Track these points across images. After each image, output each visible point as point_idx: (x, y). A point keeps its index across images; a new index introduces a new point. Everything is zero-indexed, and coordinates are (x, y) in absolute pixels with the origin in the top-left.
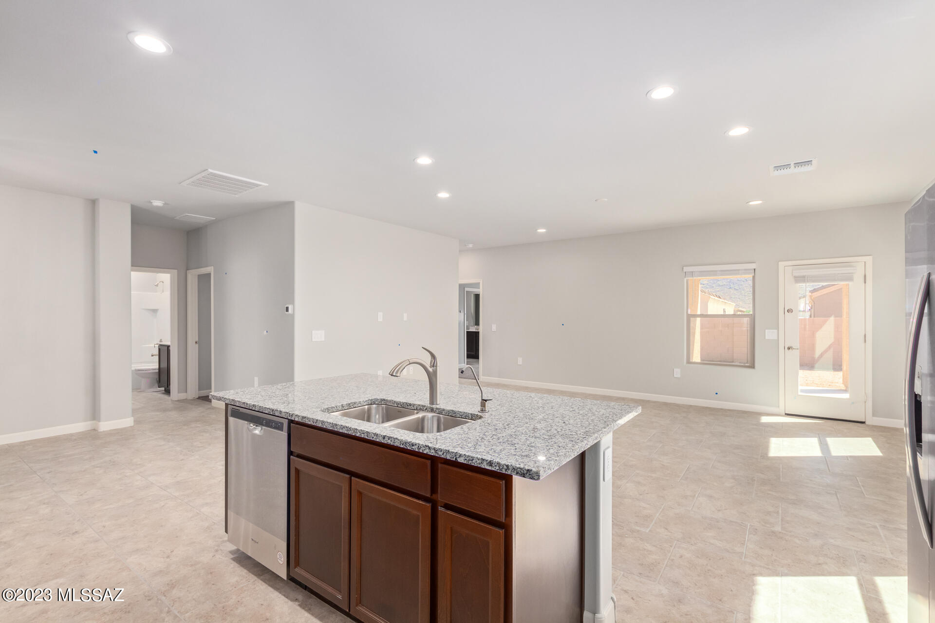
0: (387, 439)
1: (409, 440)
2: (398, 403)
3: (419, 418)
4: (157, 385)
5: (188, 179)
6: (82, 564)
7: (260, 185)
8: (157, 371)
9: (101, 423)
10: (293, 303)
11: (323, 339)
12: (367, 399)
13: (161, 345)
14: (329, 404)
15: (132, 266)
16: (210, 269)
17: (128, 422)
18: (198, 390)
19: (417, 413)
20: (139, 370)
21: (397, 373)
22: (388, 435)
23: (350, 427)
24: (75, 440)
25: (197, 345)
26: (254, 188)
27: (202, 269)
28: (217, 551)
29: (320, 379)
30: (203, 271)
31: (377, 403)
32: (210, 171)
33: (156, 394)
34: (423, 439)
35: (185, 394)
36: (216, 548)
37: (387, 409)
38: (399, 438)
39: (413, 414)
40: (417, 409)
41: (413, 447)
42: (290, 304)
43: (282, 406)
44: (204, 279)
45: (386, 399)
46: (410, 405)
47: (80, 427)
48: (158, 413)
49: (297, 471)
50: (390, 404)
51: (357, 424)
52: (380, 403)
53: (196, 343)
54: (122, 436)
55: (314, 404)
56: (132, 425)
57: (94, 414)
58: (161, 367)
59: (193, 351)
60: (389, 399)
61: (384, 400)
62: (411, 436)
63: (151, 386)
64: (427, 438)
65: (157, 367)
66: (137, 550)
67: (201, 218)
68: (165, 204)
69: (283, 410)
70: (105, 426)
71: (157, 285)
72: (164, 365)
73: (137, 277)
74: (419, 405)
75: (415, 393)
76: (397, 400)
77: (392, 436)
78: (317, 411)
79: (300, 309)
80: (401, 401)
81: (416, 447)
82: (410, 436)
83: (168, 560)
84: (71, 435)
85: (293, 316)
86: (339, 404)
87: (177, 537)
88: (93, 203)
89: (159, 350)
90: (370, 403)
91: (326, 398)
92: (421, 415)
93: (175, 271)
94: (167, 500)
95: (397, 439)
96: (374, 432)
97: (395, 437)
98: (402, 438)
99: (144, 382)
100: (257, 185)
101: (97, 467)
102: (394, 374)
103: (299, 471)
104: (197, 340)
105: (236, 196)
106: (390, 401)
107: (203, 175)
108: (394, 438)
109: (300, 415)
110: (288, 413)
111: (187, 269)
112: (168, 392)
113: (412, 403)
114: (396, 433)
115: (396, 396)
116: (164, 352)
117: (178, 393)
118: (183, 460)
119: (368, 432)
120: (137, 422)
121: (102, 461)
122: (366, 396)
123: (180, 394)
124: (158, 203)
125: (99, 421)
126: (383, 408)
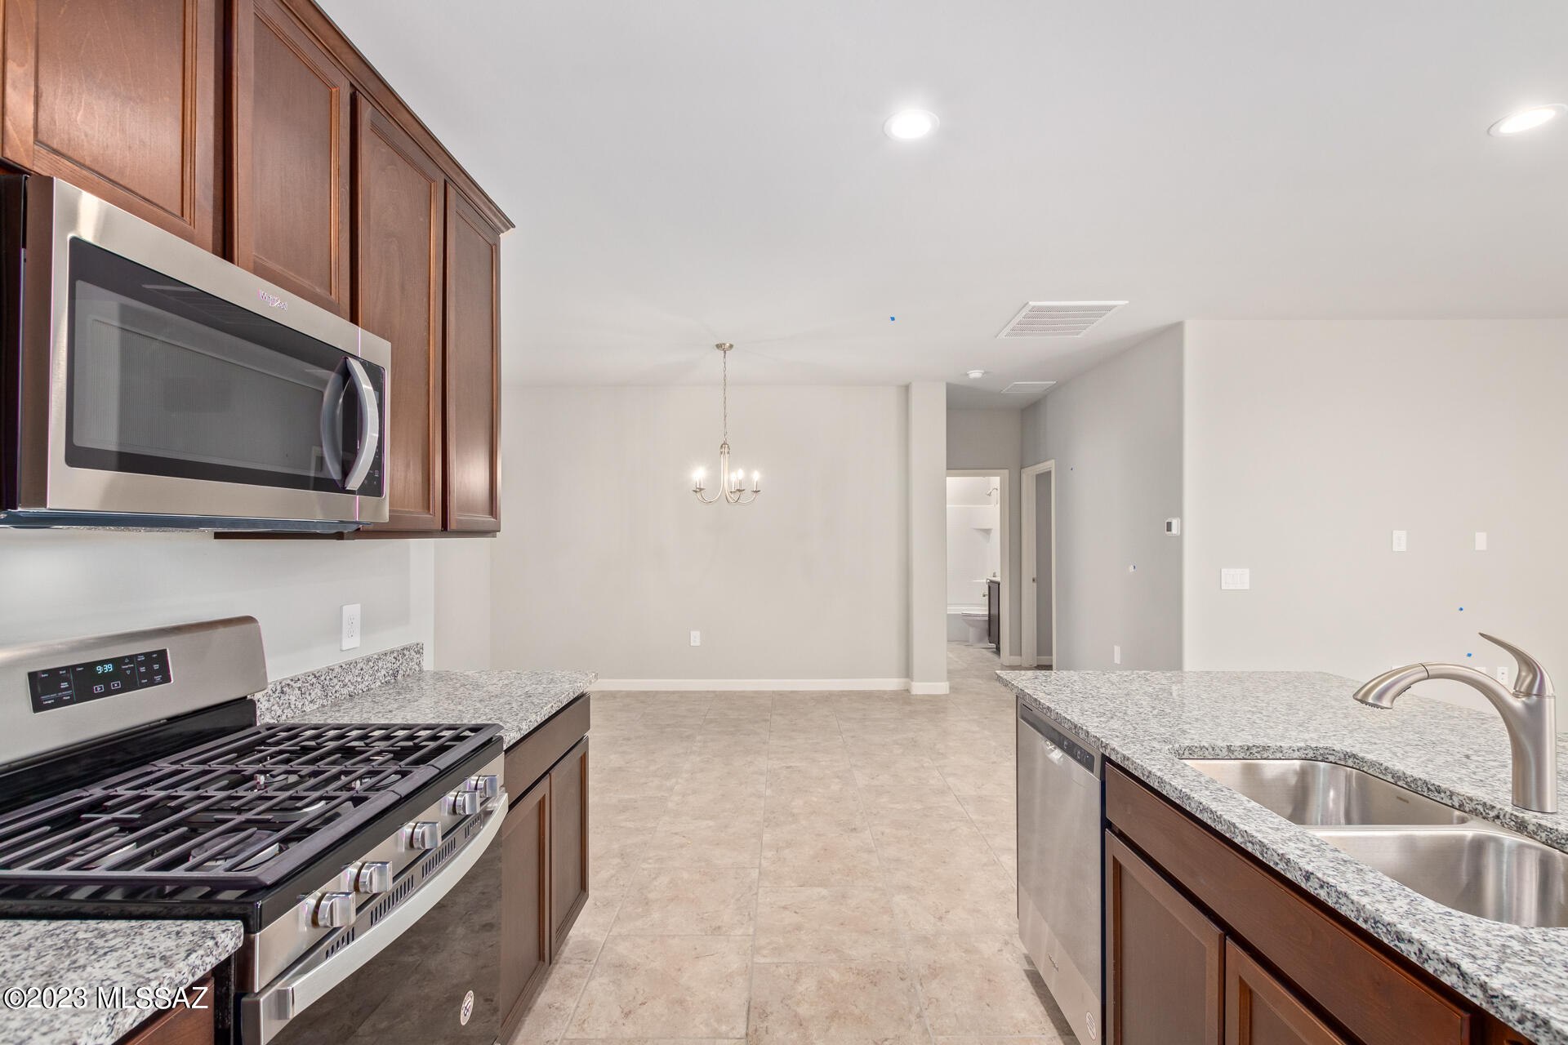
0: (1317, 886)
1: (1387, 918)
2: (1397, 777)
3: (1460, 840)
4: (987, 638)
5: (1005, 327)
6: (848, 878)
7: (1115, 306)
8: (987, 618)
9: (913, 683)
10: (1180, 514)
11: (1247, 587)
12: (1302, 744)
13: (991, 581)
14: (1196, 737)
15: (947, 469)
16: (1050, 465)
17: (941, 688)
18: (1036, 654)
19: (1463, 821)
20: (970, 615)
21: (1380, 696)
22: (1320, 875)
23: (1219, 813)
24: (887, 700)
25: (1035, 584)
26: (1105, 314)
27: (1041, 465)
28: (1006, 943)
29: (1208, 673)
30: (1041, 468)
31: (1331, 758)
32: (1032, 303)
33: (983, 651)
34: (1442, 928)
35: (1018, 658)
36: (1007, 938)
37: (1363, 784)
38: (1355, 898)
39: (1449, 822)
40: (1461, 808)
41: (1401, 945)
42: (1174, 517)
43: (1096, 720)
44: (1043, 479)
45: (1361, 755)
46: (1439, 790)
47: (892, 684)
48: (981, 682)
49: (1118, 867)
50: (1370, 771)
51: (1240, 811)
52: (1343, 763)
53: (1034, 580)
54: (934, 706)
55: (1162, 730)
56: (948, 692)
57: (907, 672)
58: (992, 613)
59: (1029, 591)
60: (1370, 757)
61: (1354, 756)
62: (1401, 904)
63: (980, 640)
64: (1465, 933)
65: (987, 613)
66: (908, 887)
67: (1034, 385)
68: (985, 373)
69: (1093, 731)
70: (919, 688)
71: (990, 495)
72: (994, 612)
73: (955, 484)
74: (1471, 800)
75: (1468, 757)
76: (1398, 766)
77: (1331, 881)
78: (1160, 750)
79: (1192, 526)
80: (1409, 772)
81: (1414, 948)
82: (1396, 904)
83: (939, 924)
84: (885, 692)
85: (1180, 539)
86: (1220, 743)
87: (959, 890)
88: (907, 388)
89: (989, 587)
90: (1311, 755)
91: (1197, 720)
92: (1471, 831)
93: (1006, 472)
94: (960, 821)
95: (1346, 895)
96: (1281, 852)
97: (1343, 887)
98: (1364, 900)
99: (972, 633)
100: (1109, 308)
101: (897, 744)
102: (1370, 700)
103: (1121, 866)
104: (1035, 576)
105: (1079, 336)
106: (1372, 764)
107: (1024, 314)
108: (1336, 891)
109: (1119, 750)
110: (1099, 739)
111: (1021, 468)
112: (998, 651)
113: (1443, 786)
114: (1349, 876)
115: (1395, 754)
116: (994, 589)
117: (1011, 655)
118: (995, 762)
119: (1261, 844)
120: (954, 689)
121: (905, 736)
122: (1302, 736)
123: (1012, 657)
124: (975, 374)
125: (912, 681)
126: (1348, 778)
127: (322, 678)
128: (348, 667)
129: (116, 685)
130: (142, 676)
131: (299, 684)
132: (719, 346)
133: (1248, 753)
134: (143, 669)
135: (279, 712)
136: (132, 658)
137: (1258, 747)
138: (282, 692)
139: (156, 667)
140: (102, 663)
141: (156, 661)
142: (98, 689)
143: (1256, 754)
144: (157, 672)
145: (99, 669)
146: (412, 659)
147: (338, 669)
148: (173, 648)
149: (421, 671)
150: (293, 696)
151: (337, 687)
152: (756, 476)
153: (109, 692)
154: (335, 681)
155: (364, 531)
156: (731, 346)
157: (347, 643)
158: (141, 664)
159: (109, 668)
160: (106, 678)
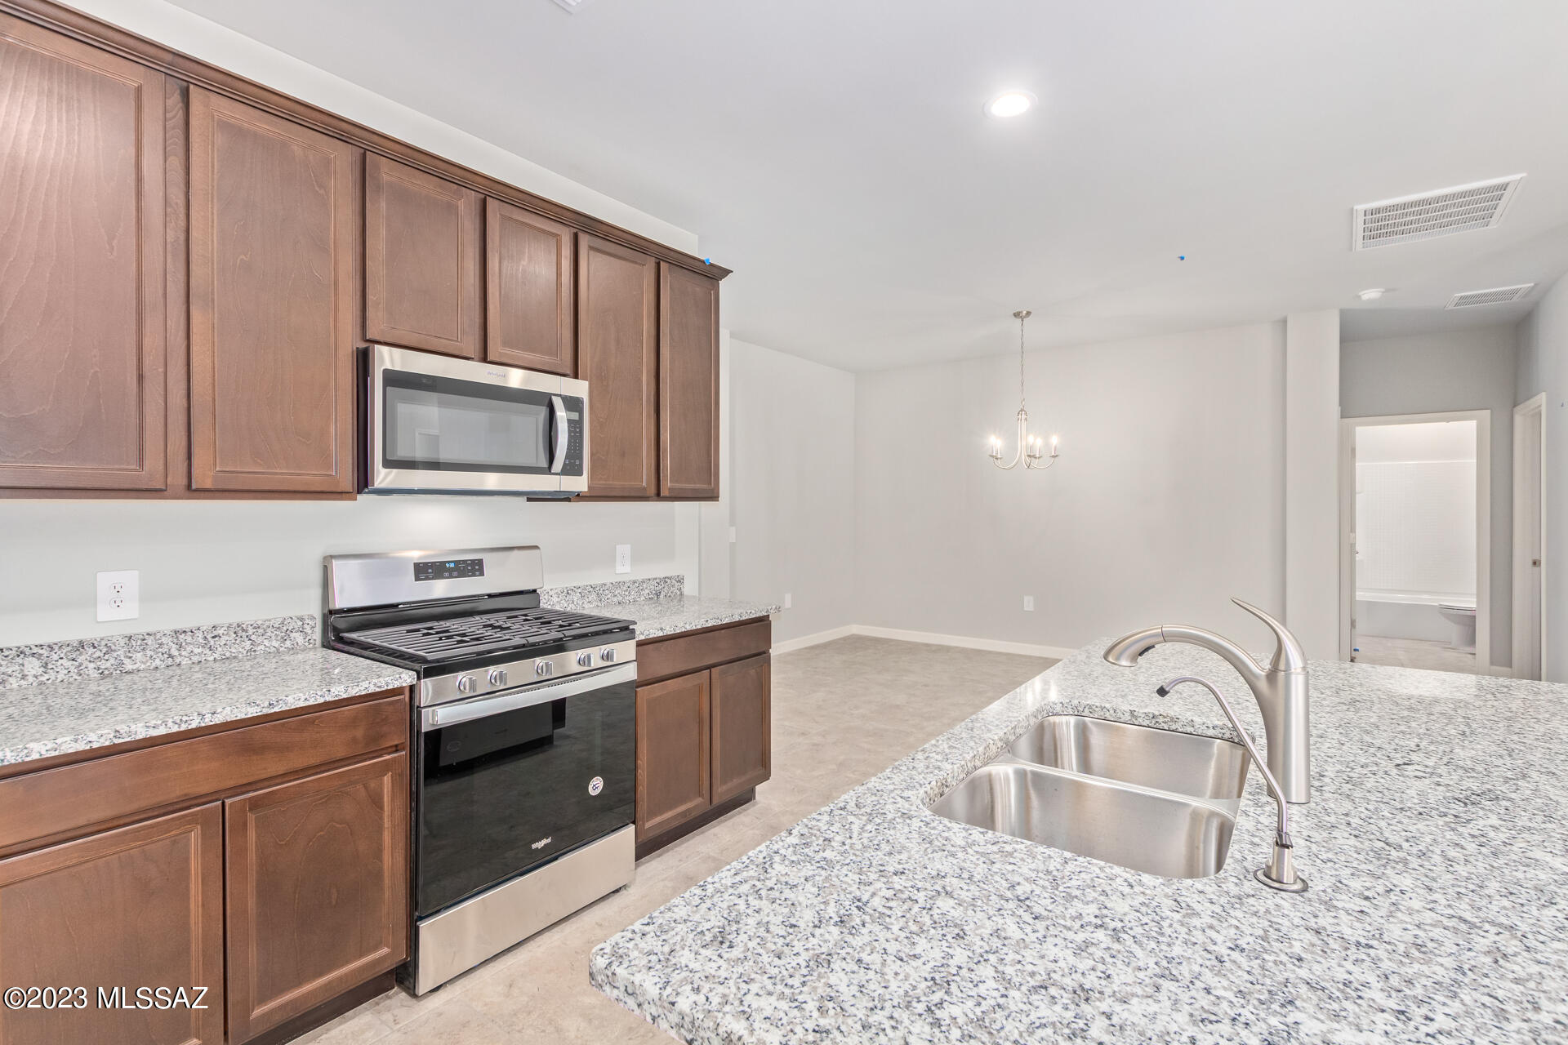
7: (1511, 182)
16: (1541, 399)
20: (1448, 608)
25: (1537, 569)
26: (1501, 194)
27: (1532, 401)
30: (1533, 404)
53: (1535, 564)
63: (1469, 642)
68: (1387, 291)
88: (1284, 322)
93: (1488, 412)
99: (1456, 632)
100: (1501, 188)
104: (1537, 557)
105: (1493, 226)
107: (1361, 220)
111: (1515, 405)
123: (1494, 667)
124: (1370, 295)
127: (598, 589)
128: (619, 585)
129: (455, 574)
130: (469, 571)
131: (580, 590)
132: (1017, 315)
133: (1154, 721)
134: (469, 568)
135: (566, 605)
136: (465, 561)
137: (1165, 717)
138: (568, 593)
139: (477, 567)
140: (449, 562)
141: (477, 564)
142: (446, 574)
143: (1163, 724)
144: (477, 570)
145: (447, 565)
146: (673, 586)
147: (609, 585)
148: (488, 559)
149: (681, 594)
150: (576, 597)
151: (609, 596)
152: (1055, 440)
153: (451, 577)
154: (607, 592)
155: (582, 497)
156: (1028, 313)
157: (620, 569)
158: (468, 565)
159: (452, 565)
160: (450, 570)
